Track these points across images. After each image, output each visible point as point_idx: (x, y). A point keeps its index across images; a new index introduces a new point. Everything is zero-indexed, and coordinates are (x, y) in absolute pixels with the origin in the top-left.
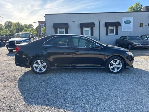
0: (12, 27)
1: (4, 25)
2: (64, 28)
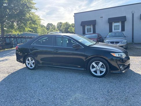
0: (62, 26)
1: (57, 26)
2: (92, 25)
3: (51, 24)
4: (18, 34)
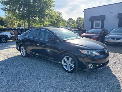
0: (81, 21)
1: (76, 21)
2: (100, 20)
3: (72, 19)
4: (40, 27)
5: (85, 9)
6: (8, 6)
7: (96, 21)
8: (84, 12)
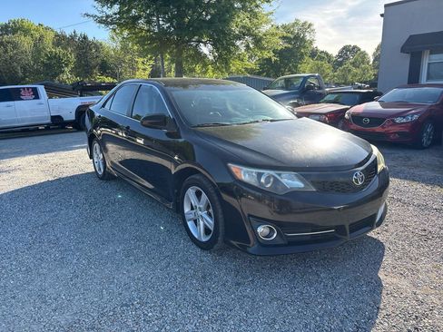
1: (374, 54)
3: (355, 47)
5: (386, 6)
6: (116, 8)
7: (431, 53)
8: (382, 15)
